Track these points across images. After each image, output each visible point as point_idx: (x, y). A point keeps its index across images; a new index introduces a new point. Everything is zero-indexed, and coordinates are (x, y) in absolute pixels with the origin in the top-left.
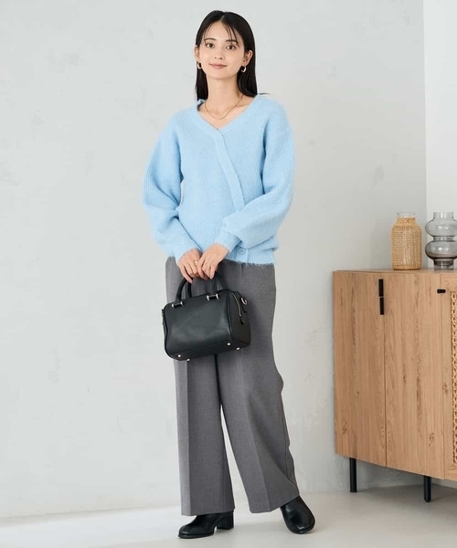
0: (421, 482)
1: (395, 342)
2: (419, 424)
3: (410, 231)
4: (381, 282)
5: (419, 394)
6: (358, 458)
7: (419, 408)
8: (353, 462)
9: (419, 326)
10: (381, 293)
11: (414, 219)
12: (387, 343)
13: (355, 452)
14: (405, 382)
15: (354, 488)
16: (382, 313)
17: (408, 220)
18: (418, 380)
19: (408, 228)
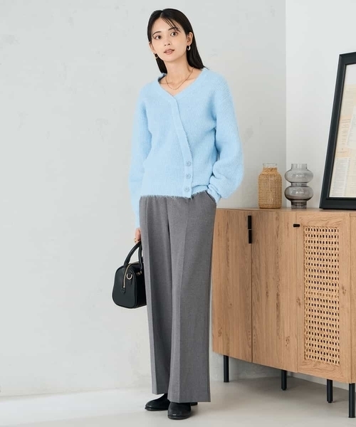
0: (279, 375)
1: (260, 266)
2: (278, 330)
3: (273, 179)
4: (250, 218)
5: (278, 306)
6: (230, 356)
7: (278, 316)
8: (226, 359)
9: (279, 253)
10: (250, 226)
11: (276, 169)
12: (254, 266)
13: (228, 350)
14: (267, 296)
15: (226, 379)
16: (250, 241)
17: (272, 169)
18: (278, 295)
19: (271, 175)
